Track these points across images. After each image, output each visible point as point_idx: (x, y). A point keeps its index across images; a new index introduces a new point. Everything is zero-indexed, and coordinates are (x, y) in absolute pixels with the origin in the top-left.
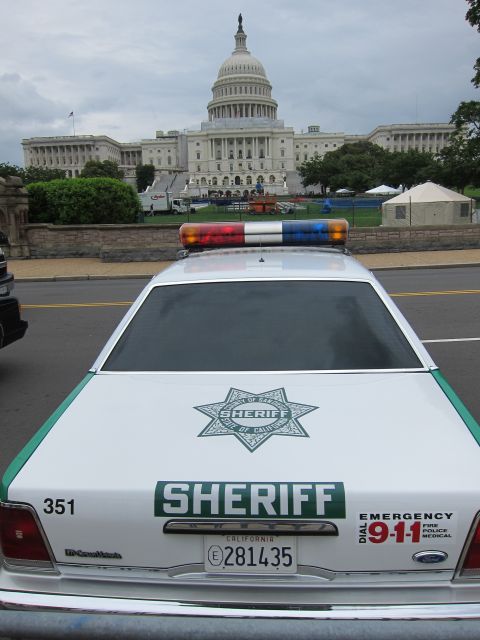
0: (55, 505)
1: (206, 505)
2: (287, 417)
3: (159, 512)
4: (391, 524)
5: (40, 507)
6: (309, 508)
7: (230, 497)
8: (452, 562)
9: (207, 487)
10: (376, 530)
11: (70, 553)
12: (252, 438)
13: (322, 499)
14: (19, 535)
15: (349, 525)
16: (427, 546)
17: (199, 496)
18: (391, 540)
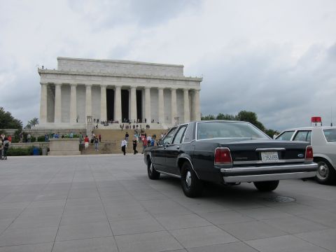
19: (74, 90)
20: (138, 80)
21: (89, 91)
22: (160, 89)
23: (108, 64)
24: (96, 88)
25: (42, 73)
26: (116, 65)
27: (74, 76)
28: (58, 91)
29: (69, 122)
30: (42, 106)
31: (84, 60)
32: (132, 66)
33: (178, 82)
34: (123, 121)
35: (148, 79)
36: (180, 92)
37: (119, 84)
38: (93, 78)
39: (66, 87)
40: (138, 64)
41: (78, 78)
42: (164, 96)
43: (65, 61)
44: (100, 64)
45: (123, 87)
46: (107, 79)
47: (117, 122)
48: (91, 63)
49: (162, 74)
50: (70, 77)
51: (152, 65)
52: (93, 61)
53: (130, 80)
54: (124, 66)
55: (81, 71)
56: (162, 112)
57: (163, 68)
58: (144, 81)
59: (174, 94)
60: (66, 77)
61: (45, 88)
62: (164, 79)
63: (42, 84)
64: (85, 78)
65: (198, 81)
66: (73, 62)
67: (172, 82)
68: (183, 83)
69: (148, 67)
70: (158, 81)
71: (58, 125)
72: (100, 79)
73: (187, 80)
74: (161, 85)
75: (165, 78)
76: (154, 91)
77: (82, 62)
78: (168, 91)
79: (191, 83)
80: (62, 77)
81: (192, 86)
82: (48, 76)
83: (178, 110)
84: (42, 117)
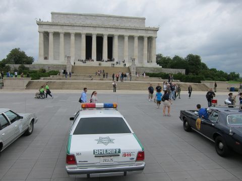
0: (78, 154)
1: (101, 153)
2: (110, 141)
3: (94, 154)
4: (127, 154)
5: (75, 154)
6: (116, 152)
7: (104, 151)
8: (135, 160)
9: (101, 150)
10: (125, 155)
11: (80, 162)
12: (106, 144)
13: (117, 151)
14: (71, 159)
15: (121, 154)
16: (132, 157)
17: (100, 151)
18: (127, 156)
19: (62, 36)
20: (109, 29)
21: (73, 38)
22: (126, 36)
23: (88, 17)
24: (78, 35)
25: (40, 24)
26: (94, 17)
27: (62, 27)
28: (51, 37)
29: (59, 60)
30: (40, 48)
31: (70, 14)
32: (106, 18)
33: (139, 31)
34: (97, 60)
35: (117, 28)
36: (141, 38)
37: (94, 32)
38: (75, 28)
39: (56, 34)
40: (110, 17)
41: (65, 27)
42: (129, 41)
43: (56, 15)
44: (82, 17)
45: (98, 34)
46: (86, 28)
47: (93, 61)
48: (75, 16)
49: (127, 25)
50: (59, 27)
51: (121, 17)
52: (77, 15)
53: (103, 29)
54: (100, 18)
55: (67, 22)
56: (126, 53)
57: (129, 20)
58: (114, 30)
59: (136, 40)
60: (56, 27)
61: (42, 35)
62: (128, 29)
63: (39, 32)
64: (70, 28)
65: (156, 30)
66: (62, 16)
67: (135, 31)
68: (144, 31)
69: (118, 19)
70: (124, 30)
71: (51, 61)
72: (81, 28)
73: (147, 30)
74: (127, 34)
75: (130, 28)
76: (121, 37)
77: (69, 16)
78: (131, 38)
79: (149, 32)
80: (54, 27)
81: (150, 34)
82: (44, 26)
83: (139, 52)
84: (40, 55)
